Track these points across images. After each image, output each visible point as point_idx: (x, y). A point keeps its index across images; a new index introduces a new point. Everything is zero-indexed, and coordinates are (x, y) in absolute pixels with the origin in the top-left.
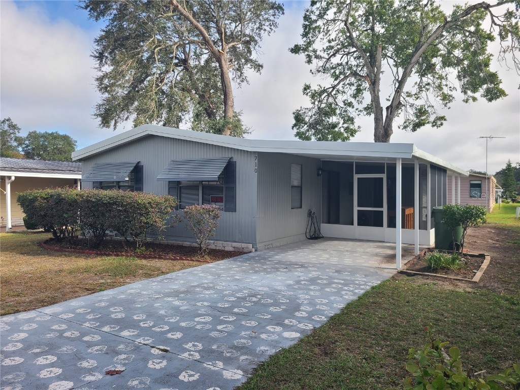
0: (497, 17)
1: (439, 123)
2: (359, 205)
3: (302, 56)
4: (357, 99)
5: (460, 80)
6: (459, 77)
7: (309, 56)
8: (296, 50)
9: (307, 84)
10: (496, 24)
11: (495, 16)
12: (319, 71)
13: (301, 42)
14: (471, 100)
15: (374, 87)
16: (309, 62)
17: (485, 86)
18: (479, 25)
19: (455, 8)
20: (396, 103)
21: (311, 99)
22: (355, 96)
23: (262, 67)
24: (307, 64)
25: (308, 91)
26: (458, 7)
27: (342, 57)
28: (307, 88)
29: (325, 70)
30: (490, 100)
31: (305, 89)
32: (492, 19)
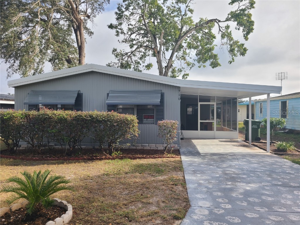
0: (221, 27)
1: (186, 77)
2: (201, 119)
3: (114, 31)
4: (142, 60)
5: (197, 56)
6: (196, 55)
7: (117, 32)
8: (111, 26)
9: (115, 48)
10: (221, 31)
11: (220, 27)
12: (123, 42)
13: (115, 22)
14: (202, 67)
16: (117, 35)
17: (211, 60)
18: (210, 30)
19: (200, 19)
20: (170, 65)
21: (115, 57)
22: (141, 59)
23: (93, 34)
24: (116, 36)
25: (115, 52)
26: (202, 19)
27: (136, 36)
28: (115, 50)
29: (125, 41)
30: (213, 68)
31: (113, 51)
32: (219, 28)
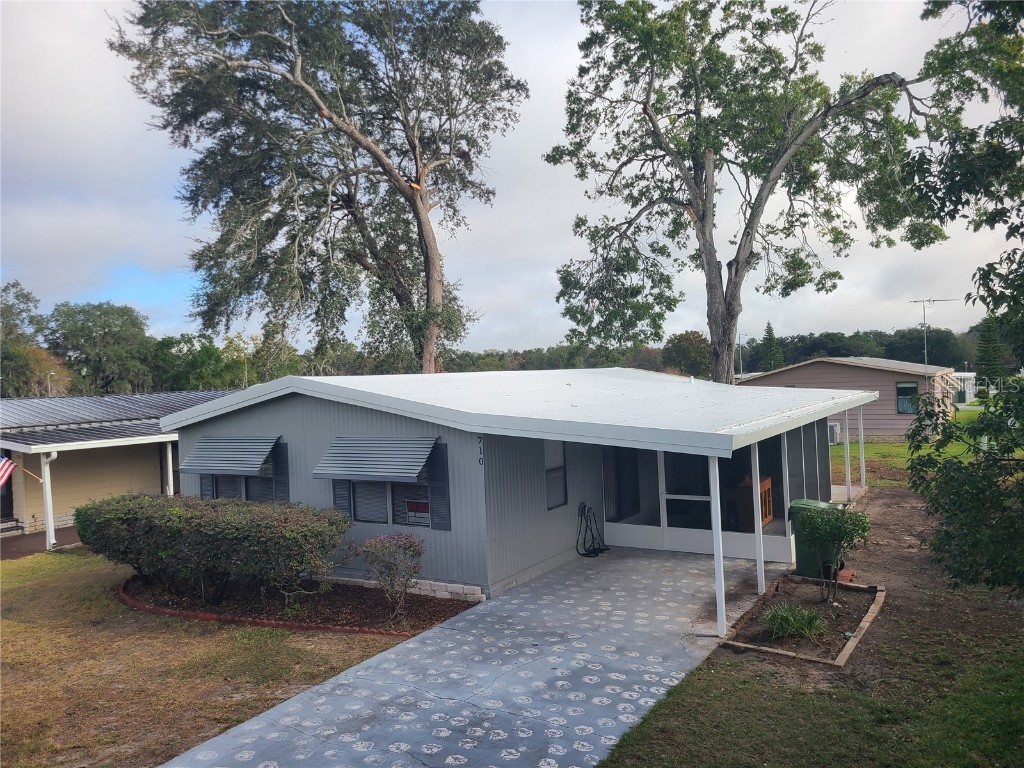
0: (920, 100)
1: (829, 283)
2: (669, 491)
3: (568, 167)
4: (677, 239)
5: (862, 204)
6: (861, 201)
7: (580, 165)
8: (555, 157)
9: (581, 216)
10: (918, 113)
11: (916, 98)
12: (601, 193)
13: (566, 141)
14: (884, 245)
15: (704, 226)
16: (582, 175)
17: (907, 220)
18: (888, 110)
19: (844, 80)
20: (745, 255)
21: (589, 241)
22: (672, 234)
23: (494, 194)
24: (578, 179)
25: (583, 228)
26: (849, 78)
27: (643, 165)
28: (580, 222)
29: (612, 190)
30: (918, 246)
31: (578, 225)
32: (911, 104)
